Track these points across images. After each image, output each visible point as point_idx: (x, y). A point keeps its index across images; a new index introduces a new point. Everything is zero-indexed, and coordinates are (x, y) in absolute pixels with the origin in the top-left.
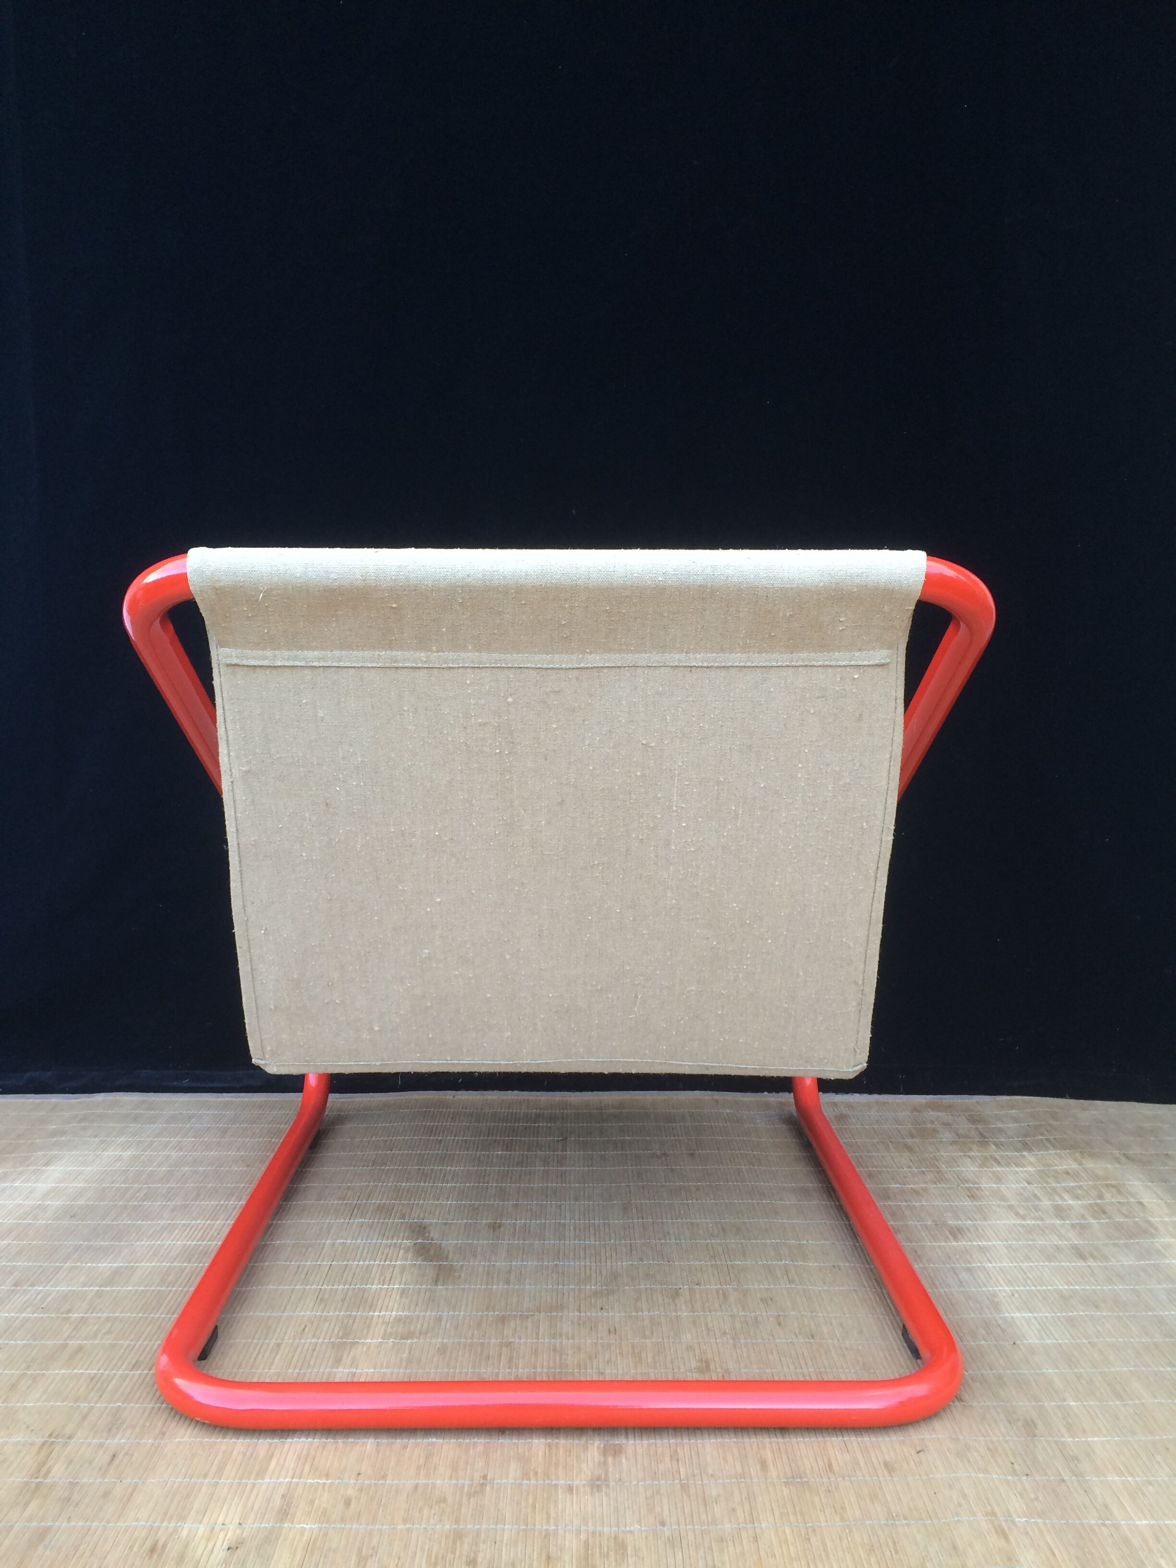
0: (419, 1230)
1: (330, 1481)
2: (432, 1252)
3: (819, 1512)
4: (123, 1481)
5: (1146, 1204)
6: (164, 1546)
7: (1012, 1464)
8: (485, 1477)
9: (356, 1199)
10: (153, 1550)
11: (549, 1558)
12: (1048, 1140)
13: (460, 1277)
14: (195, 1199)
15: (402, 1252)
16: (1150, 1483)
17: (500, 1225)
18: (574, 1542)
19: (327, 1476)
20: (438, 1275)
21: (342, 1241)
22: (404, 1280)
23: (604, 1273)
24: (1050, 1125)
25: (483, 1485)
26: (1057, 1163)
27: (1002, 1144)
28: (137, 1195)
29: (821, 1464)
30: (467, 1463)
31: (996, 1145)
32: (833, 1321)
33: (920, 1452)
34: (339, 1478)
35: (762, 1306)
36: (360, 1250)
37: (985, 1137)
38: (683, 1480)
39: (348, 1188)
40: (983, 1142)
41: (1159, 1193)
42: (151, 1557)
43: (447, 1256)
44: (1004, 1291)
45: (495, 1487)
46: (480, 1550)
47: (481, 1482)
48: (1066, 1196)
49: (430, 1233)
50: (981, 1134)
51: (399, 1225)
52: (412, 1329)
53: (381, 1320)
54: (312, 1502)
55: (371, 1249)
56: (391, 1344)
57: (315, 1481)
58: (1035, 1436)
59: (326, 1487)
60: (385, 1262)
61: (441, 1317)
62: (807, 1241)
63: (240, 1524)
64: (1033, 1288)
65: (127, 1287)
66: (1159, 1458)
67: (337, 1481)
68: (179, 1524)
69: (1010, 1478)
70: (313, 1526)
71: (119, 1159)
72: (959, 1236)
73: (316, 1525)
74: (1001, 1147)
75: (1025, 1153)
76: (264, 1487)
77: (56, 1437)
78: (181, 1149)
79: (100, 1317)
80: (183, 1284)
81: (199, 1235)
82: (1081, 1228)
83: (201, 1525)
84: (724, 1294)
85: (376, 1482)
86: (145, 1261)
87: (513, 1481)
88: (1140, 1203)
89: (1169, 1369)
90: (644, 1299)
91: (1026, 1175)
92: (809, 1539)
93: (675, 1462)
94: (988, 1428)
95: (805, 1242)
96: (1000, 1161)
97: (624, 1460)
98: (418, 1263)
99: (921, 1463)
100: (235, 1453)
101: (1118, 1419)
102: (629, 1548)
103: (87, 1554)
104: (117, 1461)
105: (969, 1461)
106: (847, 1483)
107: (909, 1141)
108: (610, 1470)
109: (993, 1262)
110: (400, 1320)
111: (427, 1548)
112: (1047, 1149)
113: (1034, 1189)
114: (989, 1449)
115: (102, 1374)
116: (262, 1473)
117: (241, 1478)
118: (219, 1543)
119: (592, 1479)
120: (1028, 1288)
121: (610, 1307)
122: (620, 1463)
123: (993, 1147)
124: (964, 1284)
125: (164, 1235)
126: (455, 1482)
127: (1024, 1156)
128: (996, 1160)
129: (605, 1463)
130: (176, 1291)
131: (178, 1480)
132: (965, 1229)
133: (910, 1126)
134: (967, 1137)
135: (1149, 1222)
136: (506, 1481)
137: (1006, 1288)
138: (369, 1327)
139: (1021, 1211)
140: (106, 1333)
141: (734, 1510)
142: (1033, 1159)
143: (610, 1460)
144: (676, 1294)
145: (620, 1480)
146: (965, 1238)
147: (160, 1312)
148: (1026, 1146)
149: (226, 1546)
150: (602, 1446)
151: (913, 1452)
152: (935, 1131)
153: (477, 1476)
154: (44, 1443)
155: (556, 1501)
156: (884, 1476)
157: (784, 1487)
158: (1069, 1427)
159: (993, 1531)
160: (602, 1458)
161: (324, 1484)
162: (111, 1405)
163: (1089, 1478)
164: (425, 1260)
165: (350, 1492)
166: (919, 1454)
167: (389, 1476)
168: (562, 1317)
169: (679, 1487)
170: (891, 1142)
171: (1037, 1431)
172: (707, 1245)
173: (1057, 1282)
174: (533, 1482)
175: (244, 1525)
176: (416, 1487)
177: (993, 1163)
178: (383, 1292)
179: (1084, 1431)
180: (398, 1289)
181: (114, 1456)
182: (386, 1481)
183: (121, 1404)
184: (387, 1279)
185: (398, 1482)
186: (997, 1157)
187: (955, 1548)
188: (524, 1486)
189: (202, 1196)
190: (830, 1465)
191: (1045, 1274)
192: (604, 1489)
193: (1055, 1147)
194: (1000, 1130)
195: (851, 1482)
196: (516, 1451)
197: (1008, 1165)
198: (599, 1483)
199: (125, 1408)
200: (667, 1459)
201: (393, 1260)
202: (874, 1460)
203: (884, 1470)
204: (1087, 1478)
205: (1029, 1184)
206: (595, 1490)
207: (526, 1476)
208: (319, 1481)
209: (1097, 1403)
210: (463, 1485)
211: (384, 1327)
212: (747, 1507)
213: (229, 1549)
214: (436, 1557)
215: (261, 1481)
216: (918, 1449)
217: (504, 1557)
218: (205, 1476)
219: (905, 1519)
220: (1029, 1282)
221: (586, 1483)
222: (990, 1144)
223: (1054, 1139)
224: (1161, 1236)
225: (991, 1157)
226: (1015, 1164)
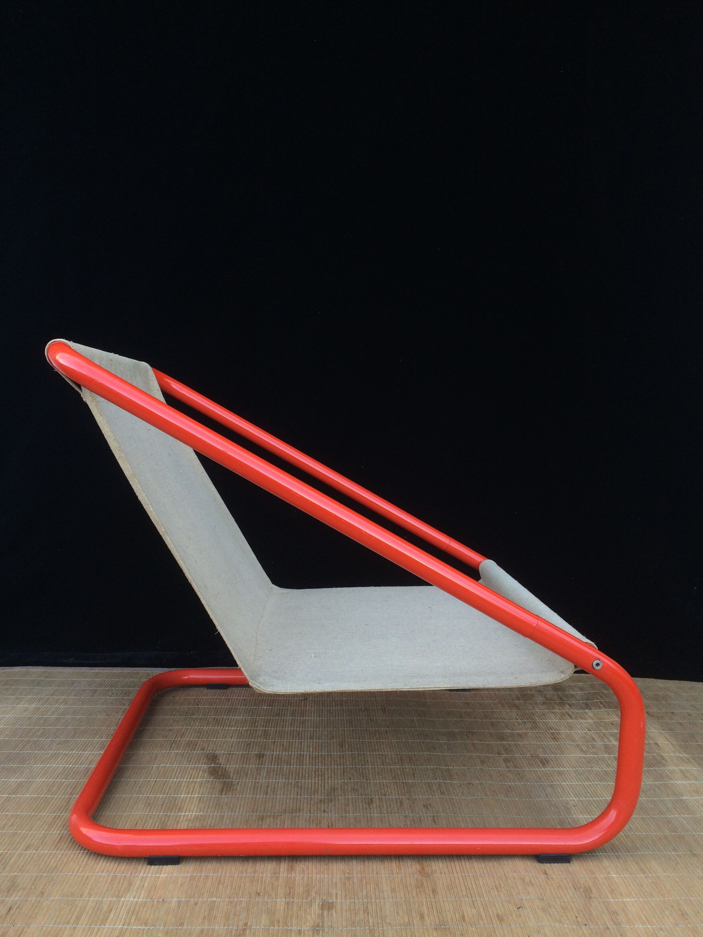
0: (213, 758)
1: (147, 928)
2: (220, 773)
4: (15, 926)
5: (660, 745)
7: (576, 917)
8: (246, 924)
9: (174, 737)
12: (601, 702)
13: (237, 789)
14: (73, 737)
15: (201, 773)
16: (661, 929)
17: (263, 755)
19: (146, 924)
20: (223, 788)
21: (164, 765)
22: (201, 791)
23: (326, 787)
24: (602, 693)
25: (245, 930)
26: (606, 717)
27: (573, 704)
28: (37, 733)
29: (457, 916)
30: (235, 915)
31: (569, 705)
32: (468, 819)
33: (519, 908)
34: (153, 926)
35: (424, 810)
36: (175, 770)
38: (371, 927)
39: (170, 730)
40: (562, 704)
41: (668, 737)
43: (229, 776)
44: (573, 800)
45: (252, 931)
47: (243, 928)
49: (219, 760)
50: (560, 698)
51: (200, 754)
52: (204, 824)
53: (185, 818)
55: (182, 771)
57: (138, 927)
58: (591, 898)
59: (145, 932)
60: (190, 779)
61: (223, 816)
62: (453, 767)
64: (591, 799)
65: (26, 795)
66: (667, 912)
67: (152, 928)
69: (574, 927)
71: (26, 710)
72: (546, 764)
74: (572, 706)
75: (587, 711)
76: (105, 931)
78: (66, 704)
79: (7, 815)
80: (62, 794)
81: (74, 761)
84: (401, 802)
85: (177, 927)
86: (38, 778)
87: (264, 927)
88: (656, 744)
89: (673, 853)
90: (351, 805)
91: (588, 725)
93: (366, 915)
94: (561, 892)
95: (452, 768)
96: (572, 716)
97: (334, 913)
98: (211, 780)
99: (520, 916)
100: (88, 908)
101: (642, 886)
104: (12, 912)
105: (550, 915)
106: (474, 929)
107: (517, 702)
108: (325, 919)
109: (566, 781)
110: (198, 818)
112: (600, 708)
113: (592, 734)
114: (562, 907)
115: (7, 853)
116: (104, 922)
117: (91, 924)
119: (313, 926)
120: (588, 799)
121: (329, 810)
122: (332, 915)
123: (568, 707)
124: (549, 796)
125: (51, 761)
126: (227, 928)
127: (586, 713)
128: (569, 715)
129: (322, 914)
130: (57, 798)
131: (50, 925)
132: (550, 759)
133: (517, 692)
134: (552, 700)
135: (662, 756)
136: (259, 927)
137: (574, 799)
138: (178, 822)
139: (584, 748)
140: (11, 826)
142: (591, 715)
143: (326, 913)
144: (371, 802)
145: (331, 927)
146: (550, 765)
147: (46, 812)
148: (587, 706)
150: (321, 903)
151: (516, 909)
152: (533, 696)
153: (241, 924)
156: (497, 925)
157: (434, 932)
158: (612, 891)
160: (321, 912)
161: (144, 929)
162: (10, 874)
163: (624, 926)
164: (215, 778)
166: (519, 909)
167: (185, 924)
168: (299, 816)
169: (368, 931)
170: (506, 702)
171: (592, 895)
172: (391, 769)
173: (606, 795)
174: (276, 928)
176: (202, 931)
177: (567, 716)
178: (188, 799)
179: (621, 894)
180: (197, 797)
181: (10, 908)
182: (183, 927)
183: (17, 874)
184: (191, 790)
185: (191, 927)
186: (570, 714)
188: (271, 930)
189: (77, 736)
190: (463, 917)
191: (598, 790)
192: (321, 932)
193: (605, 707)
194: (572, 696)
195: (476, 928)
196: (267, 907)
197: (576, 718)
198: (318, 928)
199: (19, 876)
200: (362, 912)
201: (195, 778)
202: (491, 914)
203: (497, 920)
204: (622, 926)
205: (589, 731)
206: (315, 933)
207: (272, 923)
208: (141, 927)
209: (629, 876)
210: (232, 930)
211: (187, 822)
215: (103, 927)
216: (519, 906)
218: (68, 923)
220: (588, 795)
221: (310, 928)
222: (566, 704)
223: (605, 701)
224: (669, 765)
225: (566, 713)
226: (581, 718)
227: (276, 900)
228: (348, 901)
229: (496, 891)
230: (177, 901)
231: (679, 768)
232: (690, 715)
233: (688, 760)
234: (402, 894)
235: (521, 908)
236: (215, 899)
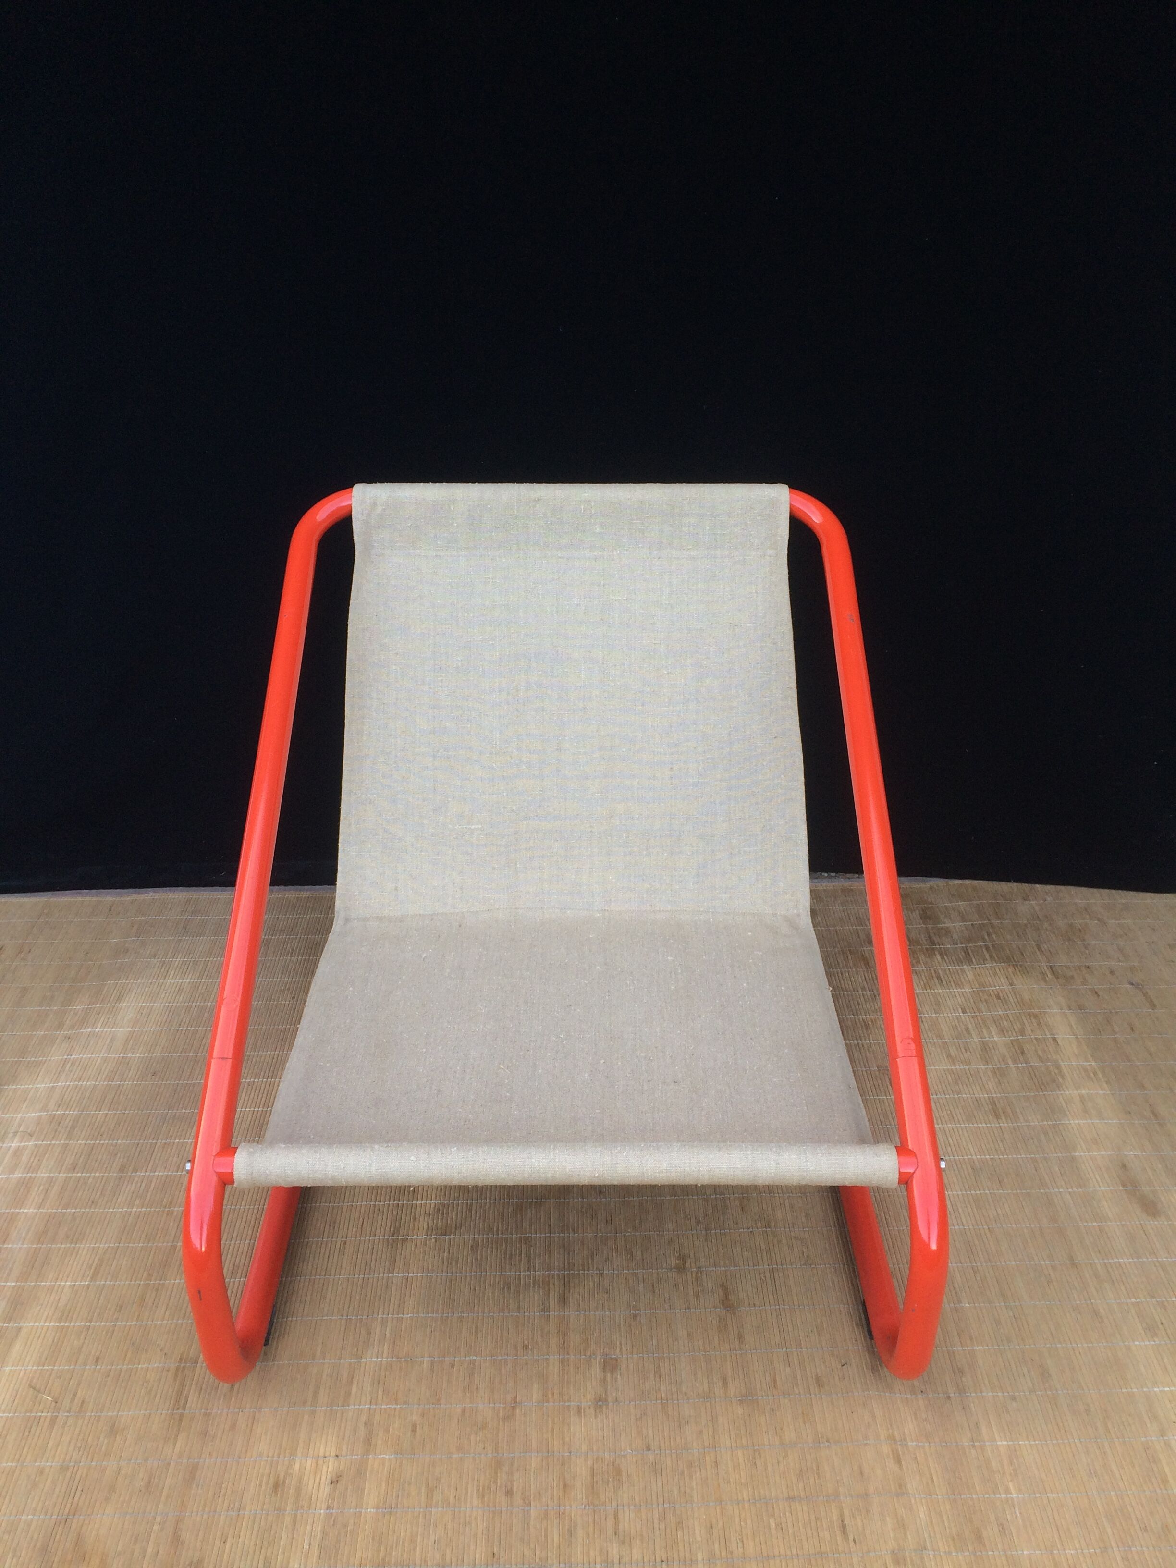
1: (399, 1410)
3: (764, 1433)
4: (244, 1411)
5: (1059, 1041)
6: (284, 1482)
8: (515, 1400)
10: (276, 1486)
11: (565, 1486)
12: (987, 948)
18: (583, 1468)
24: (992, 925)
25: (514, 1408)
26: (991, 981)
27: (947, 953)
29: (768, 1379)
30: (500, 1383)
31: (941, 954)
37: (933, 943)
38: (664, 1400)
40: (931, 951)
41: (1073, 1024)
42: (276, 1492)
45: (523, 1410)
46: (515, 1479)
47: (512, 1405)
48: (994, 1030)
50: (930, 938)
54: (387, 1431)
56: (433, 1241)
57: (388, 1406)
59: (397, 1413)
63: (337, 1456)
67: (404, 1406)
68: (292, 1458)
70: (390, 1456)
73: (393, 1456)
74: (945, 956)
75: (965, 967)
76: (350, 1415)
77: (186, 1362)
82: (1000, 1074)
83: (308, 1458)
87: (536, 1404)
88: (1055, 1040)
91: (963, 999)
92: (755, 1464)
93: (657, 1379)
96: (943, 979)
97: (619, 1377)
102: (624, 1474)
103: (229, 1492)
106: (787, 1401)
108: (609, 1387)
111: (476, 1477)
112: (985, 961)
113: (968, 1019)
117: (332, 1406)
118: (324, 1478)
119: (595, 1399)
122: (616, 1380)
123: (938, 957)
126: (493, 1406)
127: (962, 970)
128: (938, 976)
129: (605, 1381)
135: (1058, 1067)
136: (531, 1403)
138: (414, 1220)
139: (953, 1051)
141: (701, 1432)
142: (971, 976)
143: (609, 1375)
145: (616, 1398)
148: (967, 957)
149: (329, 1481)
150: (602, 1360)
151: (839, 1367)
153: (509, 1399)
154: (177, 1369)
155: (569, 1425)
156: (815, 1394)
157: (739, 1407)
158: (961, 1335)
159: (891, 1456)
160: (603, 1375)
161: (395, 1409)
163: (969, 1392)
165: (414, 1418)
166: (843, 1367)
167: (443, 1401)
169: (660, 1407)
174: (551, 1404)
175: (340, 1457)
176: (464, 1411)
177: (936, 978)
179: (972, 1339)
182: (441, 1405)
185: (450, 1406)
186: (941, 974)
187: (862, 1473)
188: (545, 1409)
190: (775, 1378)
191: (963, 1139)
192: (604, 1410)
193: (992, 959)
194: (947, 931)
195: (790, 1398)
196: (537, 1368)
197: (948, 985)
198: (601, 1403)
200: (652, 1376)
202: (809, 1374)
203: (815, 1385)
204: (967, 1394)
205: (963, 1012)
206: (598, 1411)
207: (545, 1397)
208: (391, 1406)
209: (987, 1306)
210: (499, 1409)
212: (711, 1430)
213: (332, 1483)
214: (484, 1489)
216: (843, 1362)
217: (532, 1487)
218: (305, 1404)
219: (828, 1441)
221: (591, 1403)
222: (937, 953)
223: (993, 945)
224: (1067, 1087)
225: (935, 972)
226: (954, 983)
227: (548, 1357)
228: (635, 1356)
229: (816, 1334)
230: (429, 1361)
231: (1079, 1092)
232: (1112, 972)
233: (1095, 1073)
234: (701, 1343)
235: (846, 1365)
236: (474, 1358)
